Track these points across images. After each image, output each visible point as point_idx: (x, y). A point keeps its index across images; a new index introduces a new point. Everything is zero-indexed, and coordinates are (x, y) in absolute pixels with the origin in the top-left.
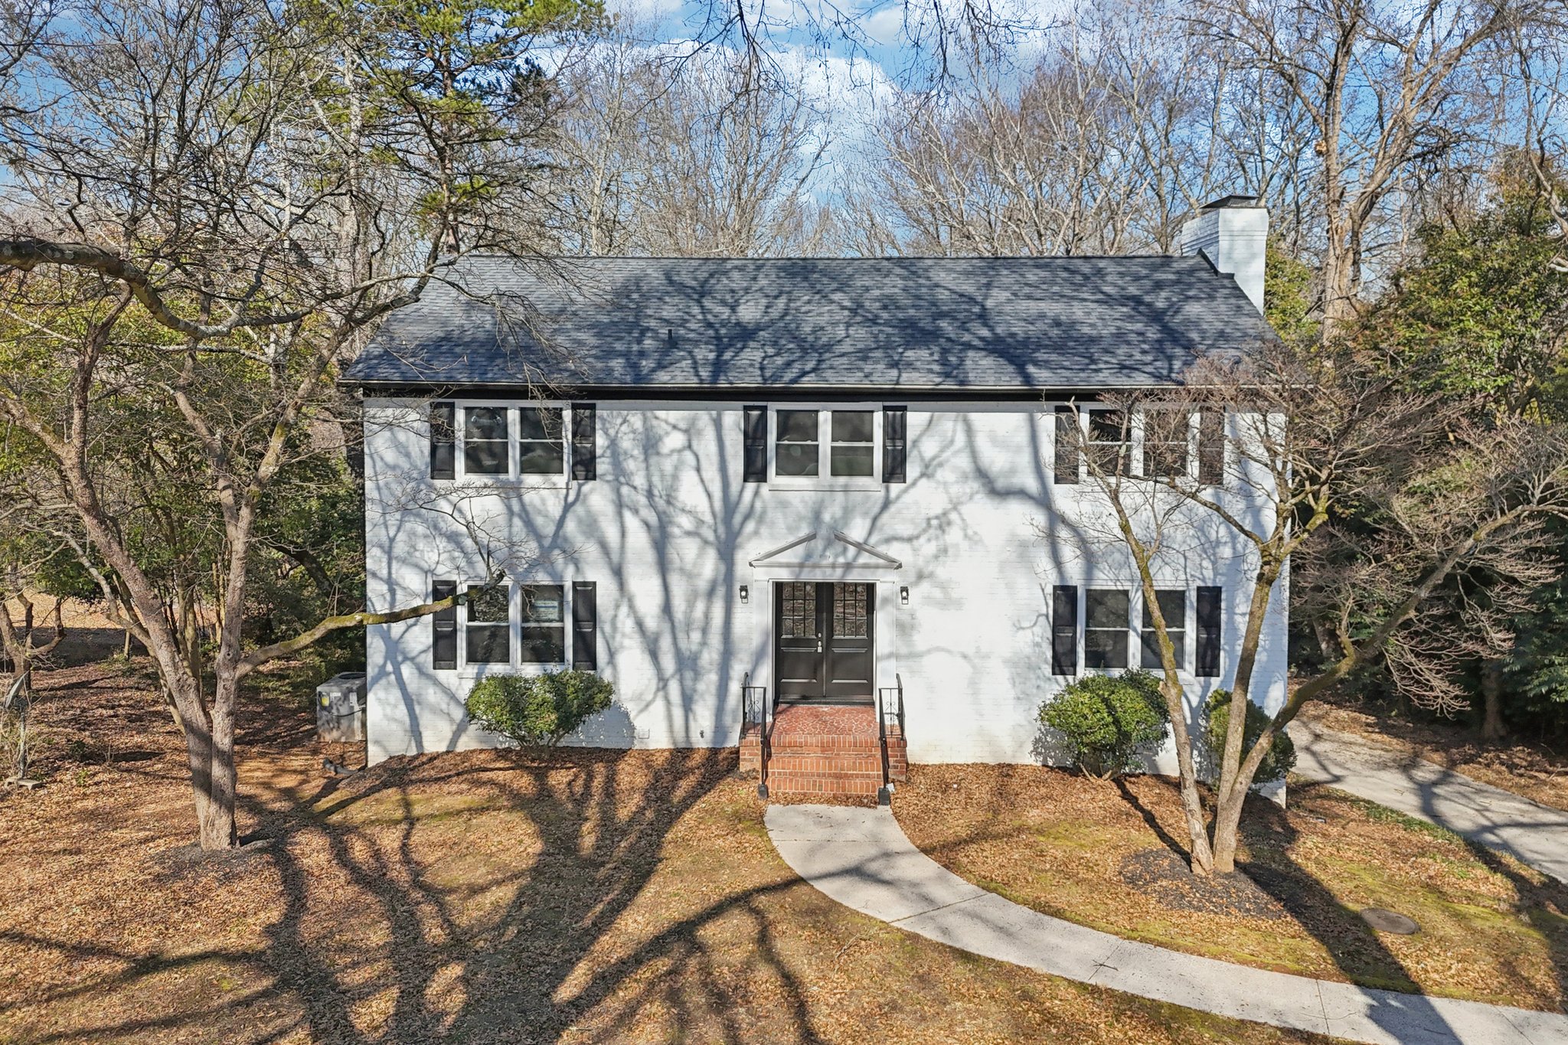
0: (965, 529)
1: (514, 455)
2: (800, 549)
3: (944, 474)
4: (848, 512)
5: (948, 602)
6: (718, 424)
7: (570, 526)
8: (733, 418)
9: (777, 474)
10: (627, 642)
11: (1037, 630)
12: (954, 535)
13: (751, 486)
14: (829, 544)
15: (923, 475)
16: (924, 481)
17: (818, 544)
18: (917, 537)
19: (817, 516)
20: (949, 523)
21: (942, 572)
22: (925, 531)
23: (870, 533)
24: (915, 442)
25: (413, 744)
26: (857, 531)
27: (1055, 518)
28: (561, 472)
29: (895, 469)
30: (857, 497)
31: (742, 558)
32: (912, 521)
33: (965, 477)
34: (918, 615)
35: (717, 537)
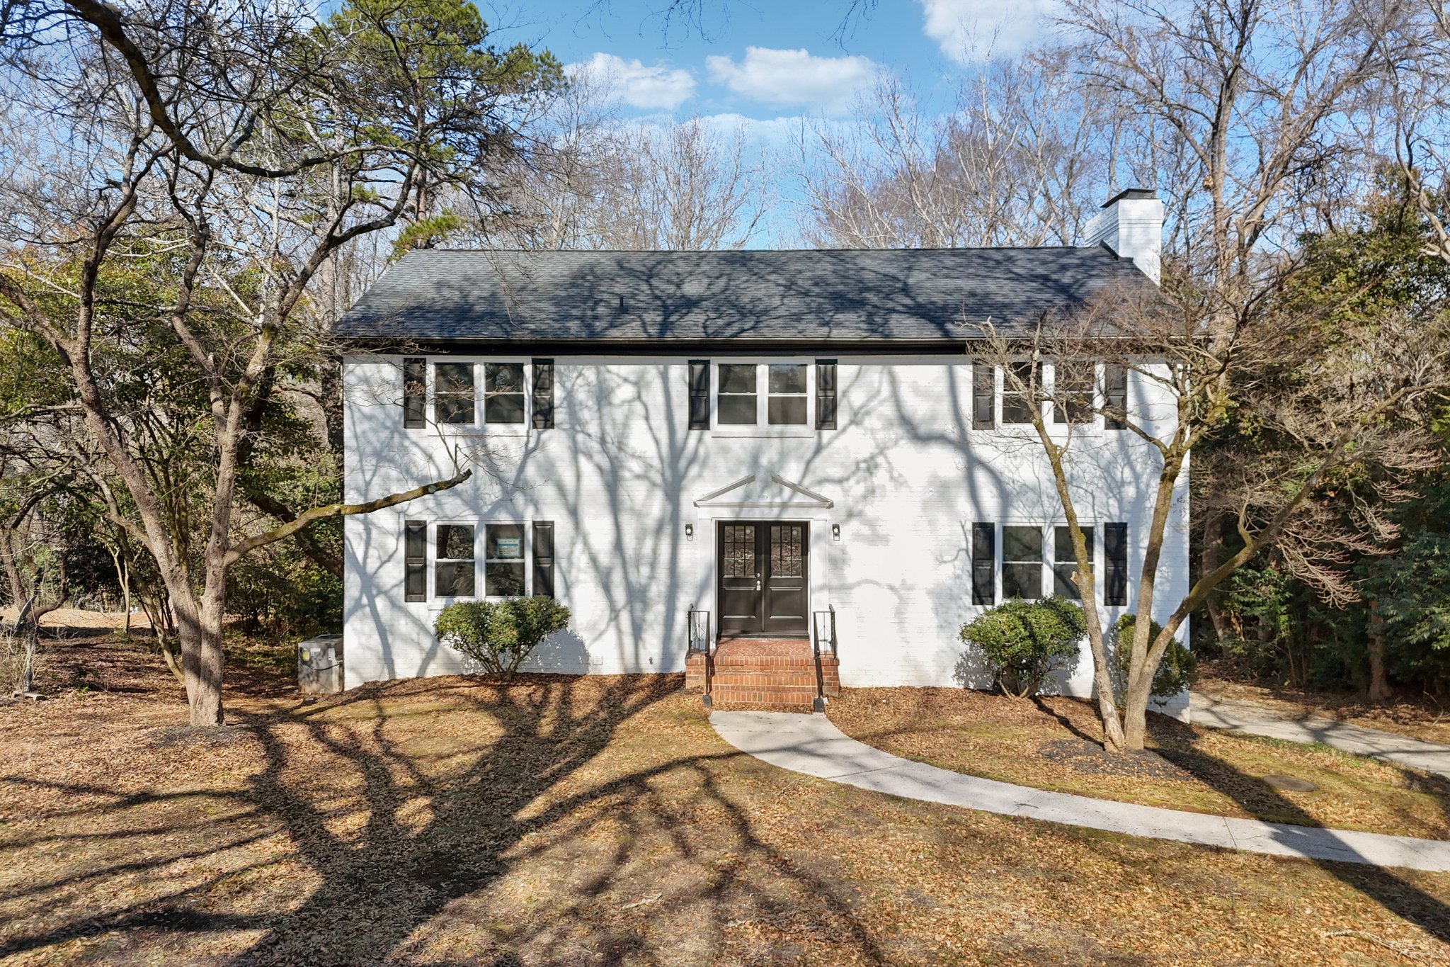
0: (890, 470)
1: (480, 407)
2: (740, 491)
3: (872, 422)
4: (783, 456)
5: (877, 538)
6: (665, 377)
7: (531, 471)
8: (678, 372)
9: (720, 422)
10: (582, 576)
11: (957, 563)
12: (880, 477)
13: (695, 434)
14: (766, 486)
15: (852, 422)
16: (853, 428)
17: (757, 486)
18: (847, 479)
19: (755, 461)
20: (876, 466)
21: (870, 510)
22: (854, 473)
23: (804, 476)
24: (845, 393)
25: (386, 671)
26: (792, 473)
27: (973, 462)
28: (523, 422)
29: (827, 417)
30: (792, 443)
31: (687, 499)
32: (843, 465)
33: (889, 424)
34: (849, 550)
35: (664, 480)
